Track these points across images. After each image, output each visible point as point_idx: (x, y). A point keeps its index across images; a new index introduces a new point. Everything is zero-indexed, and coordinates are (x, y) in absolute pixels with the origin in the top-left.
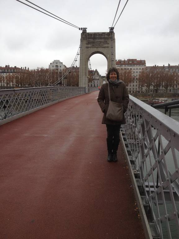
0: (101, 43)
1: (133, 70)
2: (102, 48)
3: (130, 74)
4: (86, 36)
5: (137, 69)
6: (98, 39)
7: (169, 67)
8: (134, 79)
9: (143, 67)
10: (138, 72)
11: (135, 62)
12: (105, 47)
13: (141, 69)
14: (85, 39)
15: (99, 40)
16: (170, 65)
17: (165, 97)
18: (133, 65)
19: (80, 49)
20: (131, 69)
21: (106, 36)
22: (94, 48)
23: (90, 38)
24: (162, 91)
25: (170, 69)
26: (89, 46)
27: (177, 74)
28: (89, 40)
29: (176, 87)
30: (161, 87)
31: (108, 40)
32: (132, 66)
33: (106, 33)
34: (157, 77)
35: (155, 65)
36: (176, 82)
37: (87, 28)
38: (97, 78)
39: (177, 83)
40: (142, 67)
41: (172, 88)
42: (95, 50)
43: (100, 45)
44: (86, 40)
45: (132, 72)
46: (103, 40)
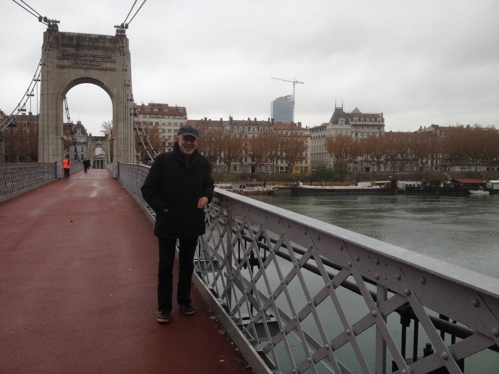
0: (97, 59)
1: (161, 127)
2: (99, 71)
3: (156, 134)
4: (56, 38)
5: (170, 124)
6: (89, 49)
7: (232, 122)
8: (165, 144)
9: (183, 121)
10: (173, 131)
11: (166, 110)
12: (106, 70)
13: (178, 124)
14: (55, 46)
15: (91, 52)
16: (234, 119)
17: (227, 182)
18: (160, 116)
19: (40, 67)
20: (157, 124)
21: (107, 44)
22: (78, 70)
23: (69, 46)
24: (220, 170)
25: (233, 127)
26: (66, 63)
27: (246, 136)
28: (64, 51)
29: (246, 160)
30: (218, 161)
31: (112, 53)
32: (159, 118)
33: (108, 38)
34: (210, 143)
35: (206, 119)
36: (244, 151)
37: (59, 22)
38: (82, 140)
39: (246, 153)
40: (180, 121)
41: (238, 163)
42: (82, 73)
43: (93, 63)
44: (58, 48)
45: (160, 131)
46: (100, 53)
